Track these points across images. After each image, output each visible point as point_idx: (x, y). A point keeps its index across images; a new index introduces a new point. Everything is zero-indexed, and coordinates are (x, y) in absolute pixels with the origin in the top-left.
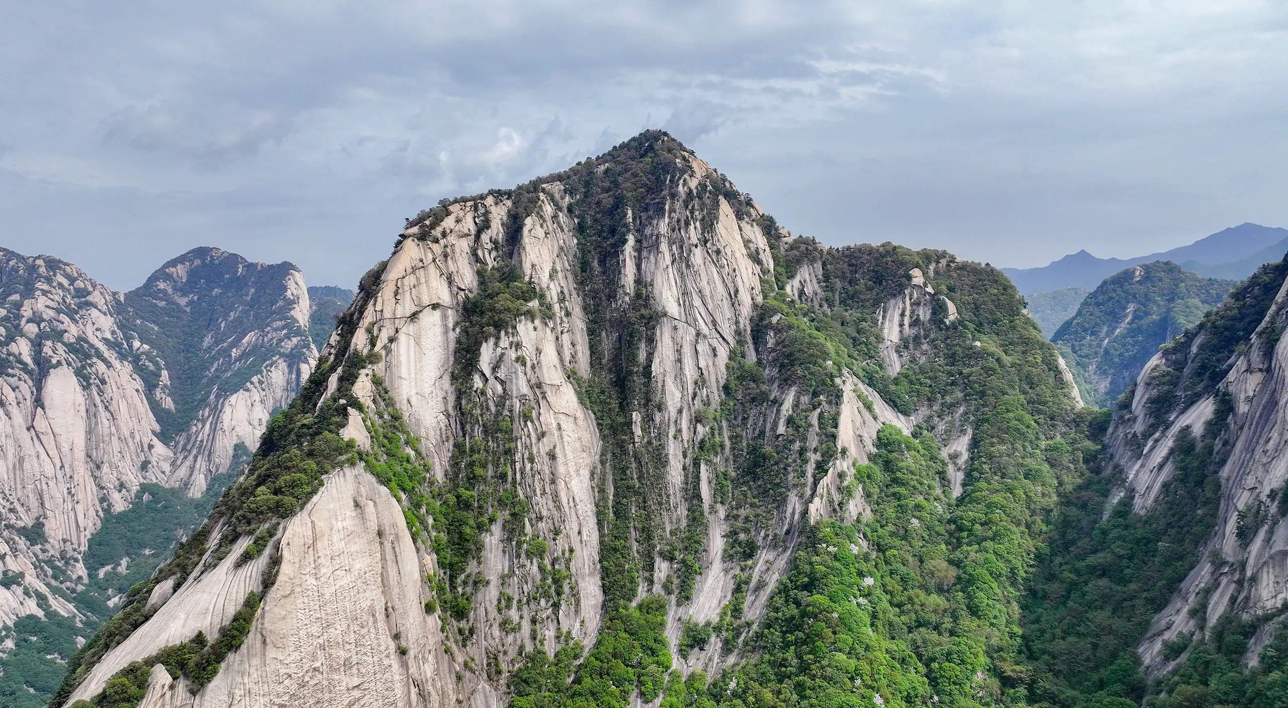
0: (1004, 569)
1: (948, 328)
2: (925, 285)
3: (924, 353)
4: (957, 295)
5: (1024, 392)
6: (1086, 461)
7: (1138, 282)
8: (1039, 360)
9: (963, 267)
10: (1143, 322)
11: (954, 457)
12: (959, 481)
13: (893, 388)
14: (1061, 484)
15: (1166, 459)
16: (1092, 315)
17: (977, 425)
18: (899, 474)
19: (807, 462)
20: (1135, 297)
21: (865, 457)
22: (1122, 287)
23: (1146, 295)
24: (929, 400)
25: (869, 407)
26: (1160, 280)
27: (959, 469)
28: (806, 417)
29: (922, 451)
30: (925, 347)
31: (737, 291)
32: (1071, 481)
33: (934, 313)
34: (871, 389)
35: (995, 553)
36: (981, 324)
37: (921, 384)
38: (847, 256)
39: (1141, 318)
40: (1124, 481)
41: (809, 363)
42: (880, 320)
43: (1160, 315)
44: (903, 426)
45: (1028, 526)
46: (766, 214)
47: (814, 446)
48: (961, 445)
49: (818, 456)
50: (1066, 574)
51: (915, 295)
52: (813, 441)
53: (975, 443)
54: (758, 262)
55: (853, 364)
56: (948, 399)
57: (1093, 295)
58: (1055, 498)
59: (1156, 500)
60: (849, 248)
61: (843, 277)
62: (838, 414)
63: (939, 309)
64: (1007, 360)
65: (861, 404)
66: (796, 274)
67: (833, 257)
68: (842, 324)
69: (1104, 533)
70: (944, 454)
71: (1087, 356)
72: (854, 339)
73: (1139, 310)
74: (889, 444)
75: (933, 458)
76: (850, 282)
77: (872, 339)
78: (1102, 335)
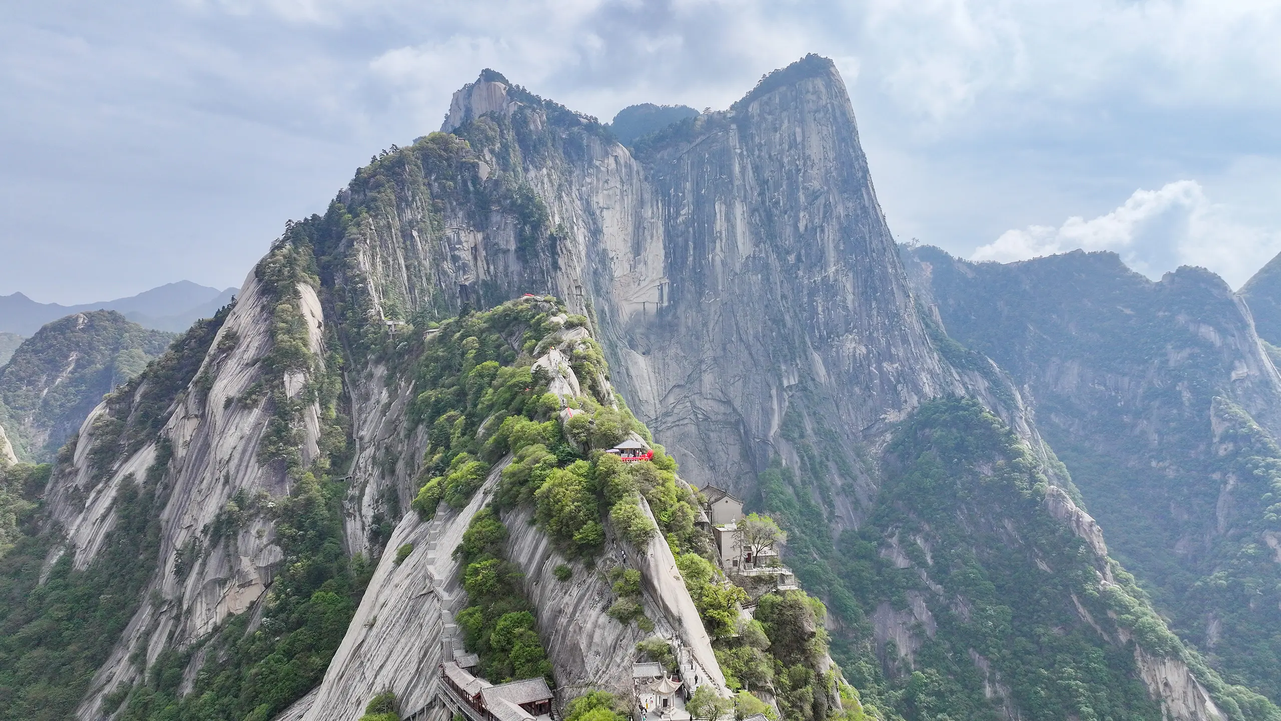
7: (82, 330)
10: (86, 371)
16: (29, 363)
20: (77, 345)
22: (63, 333)
23: (90, 344)
26: (105, 329)
39: (84, 367)
43: (104, 364)
57: (31, 342)
71: (22, 408)
73: (82, 358)
78: (40, 385)
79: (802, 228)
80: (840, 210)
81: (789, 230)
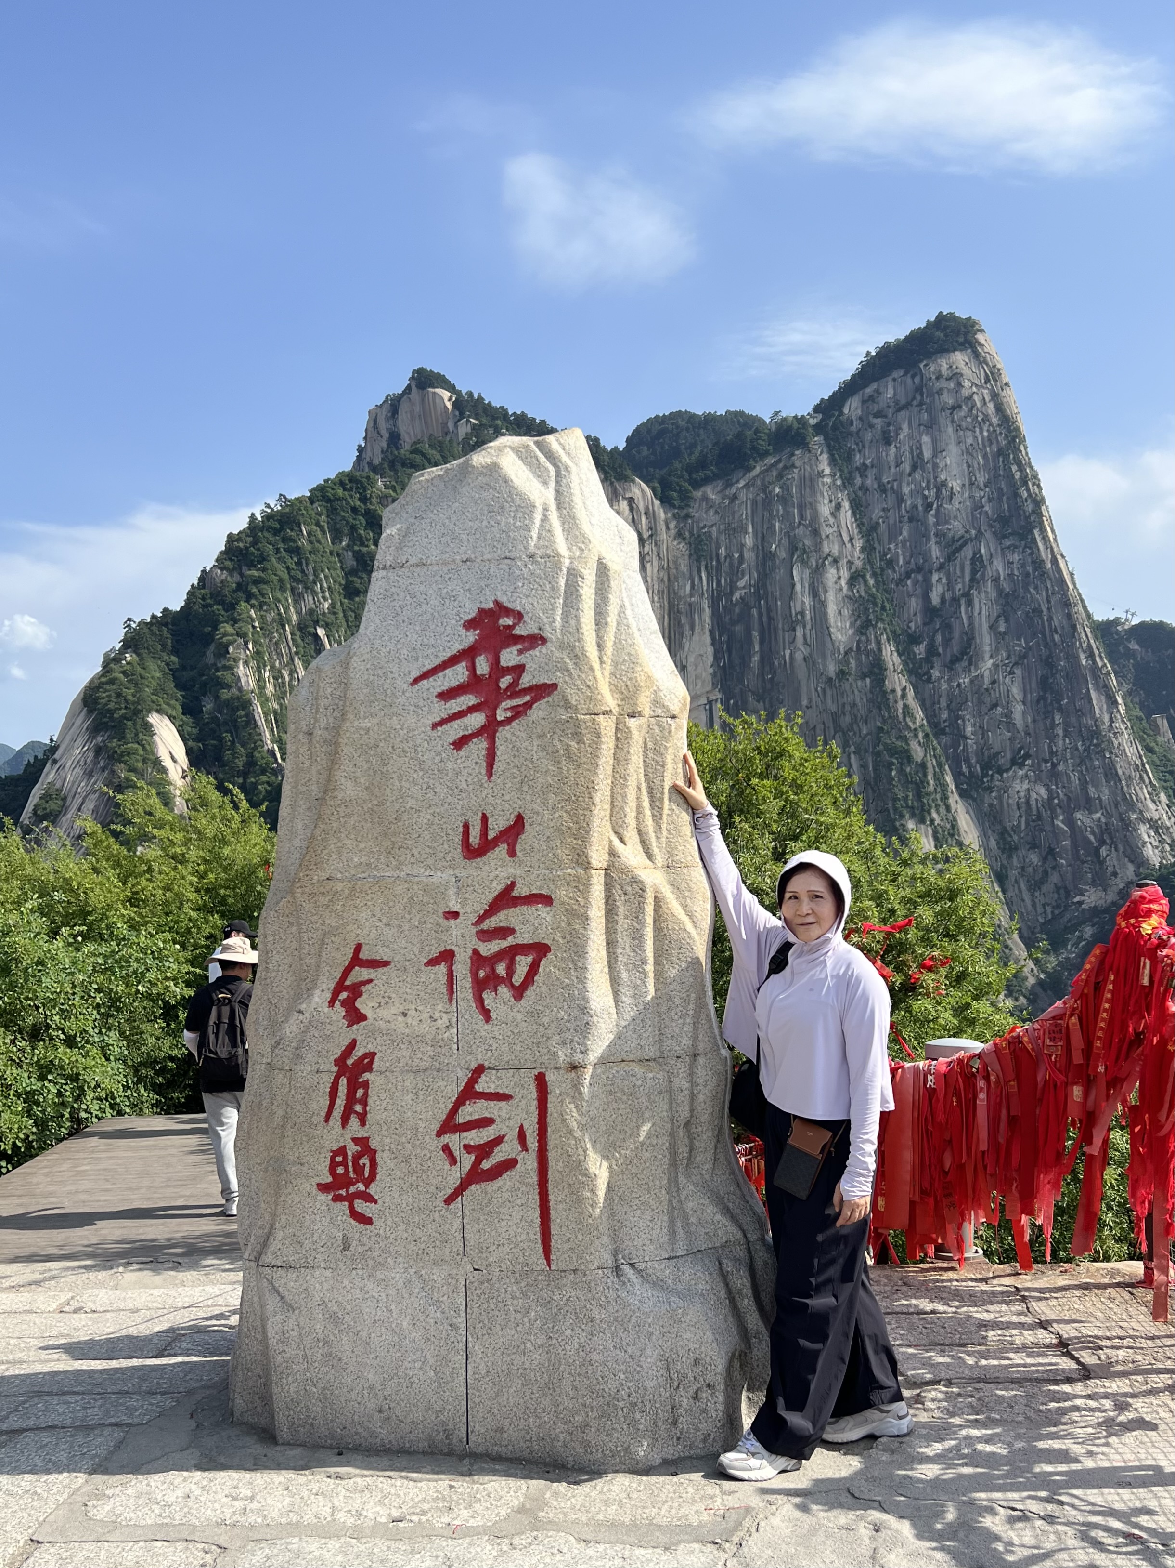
79: (935, 599)
80: (998, 566)
81: (914, 604)
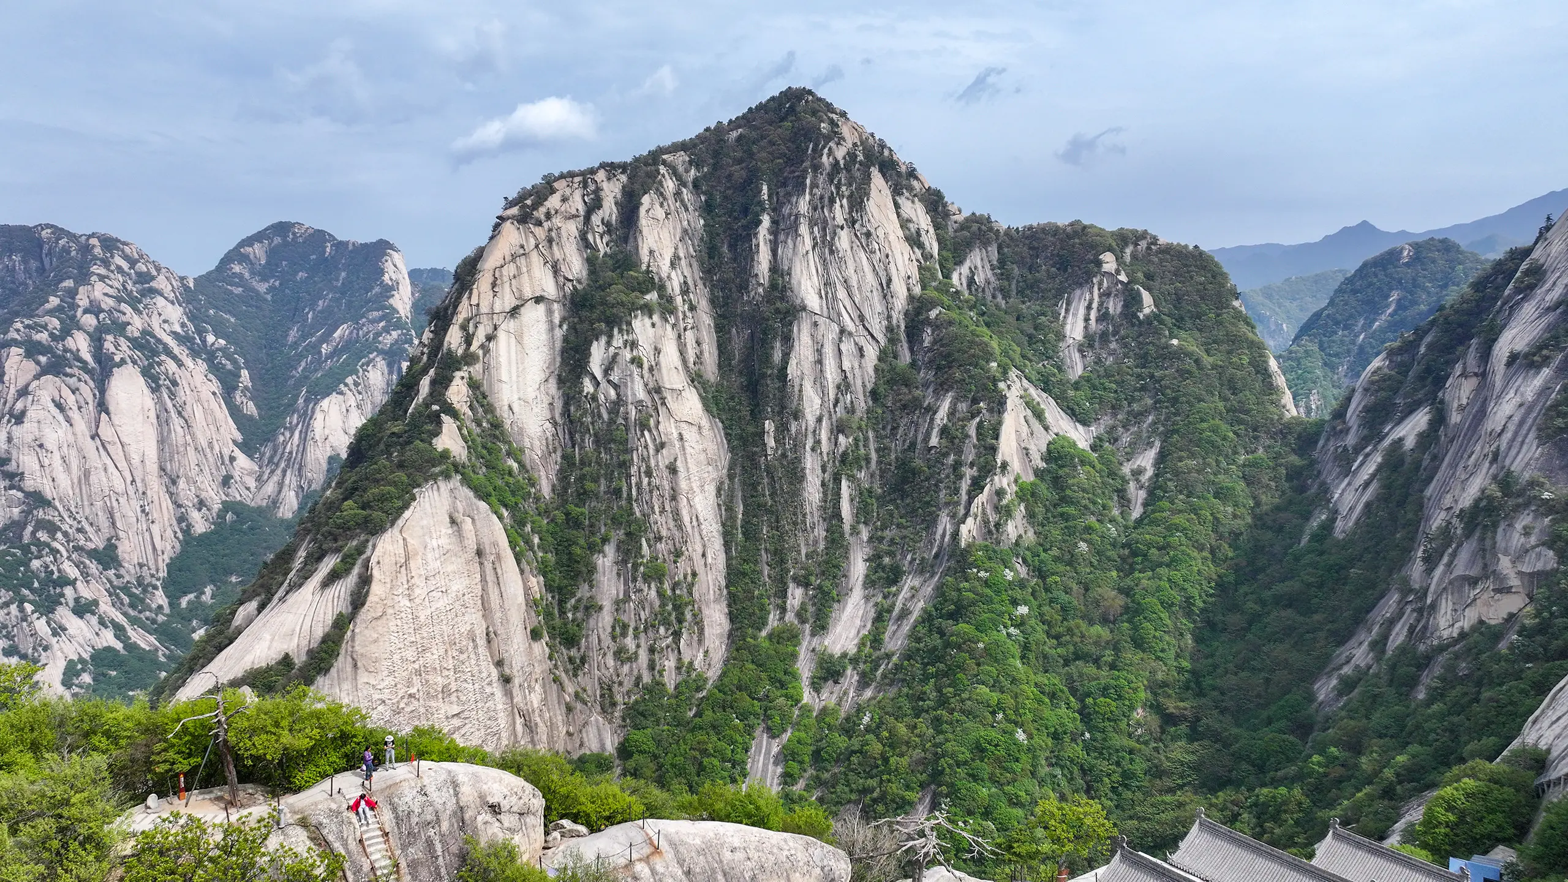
0: (1177, 597)
1: (1141, 323)
2: (1118, 272)
3: (1112, 353)
4: (1156, 284)
5: (1226, 399)
6: (1289, 478)
7: (1407, 265)
8: (1246, 360)
9: (1168, 250)
10: (1408, 313)
11: (1137, 473)
12: (1140, 501)
13: (1071, 393)
14: (1258, 504)
15: (1373, 476)
16: (1346, 304)
17: (1166, 437)
18: (1068, 492)
19: (961, 478)
20: (1400, 282)
21: (1031, 472)
22: (1385, 269)
23: (1414, 280)
24: (1113, 407)
25: (1039, 415)
26: (1434, 261)
27: (1141, 487)
28: (963, 427)
29: (1098, 466)
30: (1113, 345)
31: (889, 281)
32: (1268, 500)
33: (1126, 306)
34: (1045, 395)
35: (1169, 580)
36: (1182, 319)
37: (1105, 389)
38: (1027, 238)
39: (1405, 308)
40: (1329, 501)
41: (970, 364)
42: (1063, 314)
43: (1429, 304)
44: (1080, 437)
45: (1212, 551)
46: (933, 187)
47: (970, 459)
48: (1146, 460)
49: (974, 472)
50: (1250, 605)
51: (1105, 284)
52: (970, 455)
53: (1162, 458)
54: (921, 246)
55: (1025, 366)
56: (1136, 407)
57: (1349, 281)
58: (1249, 520)
59: (1357, 523)
60: (1031, 228)
61: (1021, 263)
62: (1000, 423)
63: (1132, 301)
64: (1207, 360)
65: (1029, 413)
66: (965, 259)
67: (1011, 238)
68: (1018, 319)
69: (1297, 559)
70: (1126, 469)
71: (1337, 355)
72: (1030, 337)
73: (1405, 298)
74: (1060, 458)
75: (1112, 474)
76: (1030, 269)
77: (1051, 336)
78: (1357, 329)
